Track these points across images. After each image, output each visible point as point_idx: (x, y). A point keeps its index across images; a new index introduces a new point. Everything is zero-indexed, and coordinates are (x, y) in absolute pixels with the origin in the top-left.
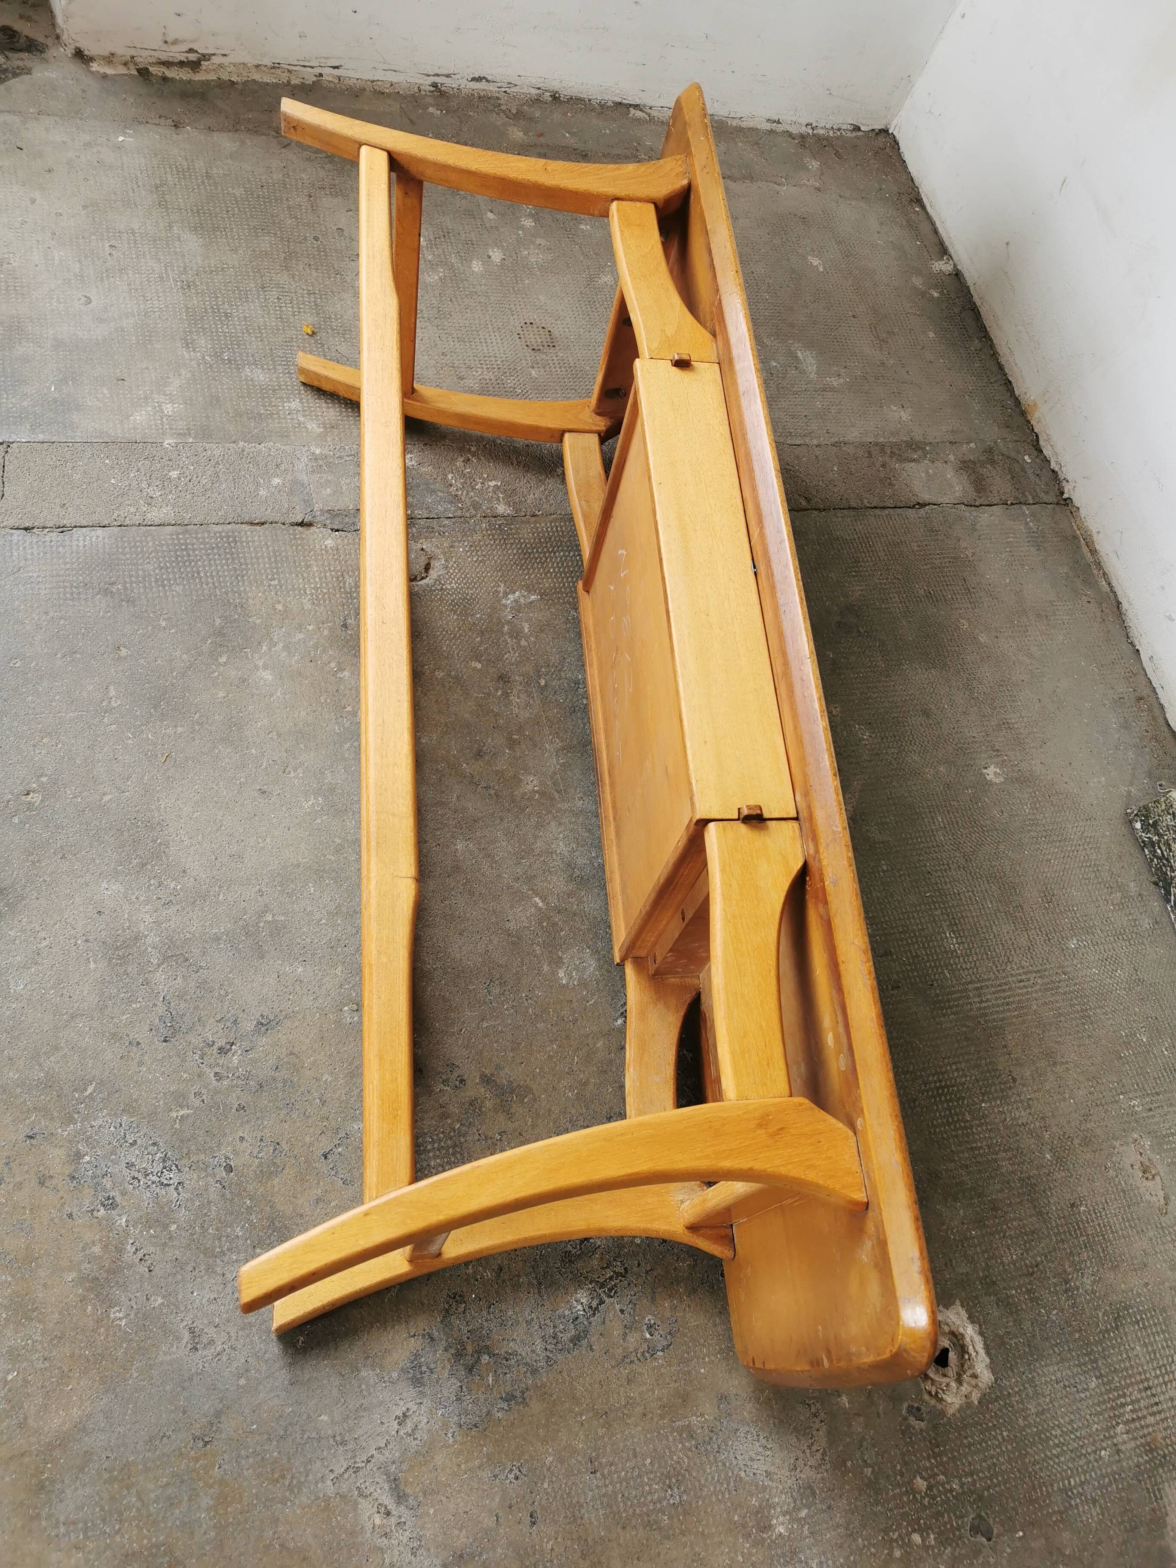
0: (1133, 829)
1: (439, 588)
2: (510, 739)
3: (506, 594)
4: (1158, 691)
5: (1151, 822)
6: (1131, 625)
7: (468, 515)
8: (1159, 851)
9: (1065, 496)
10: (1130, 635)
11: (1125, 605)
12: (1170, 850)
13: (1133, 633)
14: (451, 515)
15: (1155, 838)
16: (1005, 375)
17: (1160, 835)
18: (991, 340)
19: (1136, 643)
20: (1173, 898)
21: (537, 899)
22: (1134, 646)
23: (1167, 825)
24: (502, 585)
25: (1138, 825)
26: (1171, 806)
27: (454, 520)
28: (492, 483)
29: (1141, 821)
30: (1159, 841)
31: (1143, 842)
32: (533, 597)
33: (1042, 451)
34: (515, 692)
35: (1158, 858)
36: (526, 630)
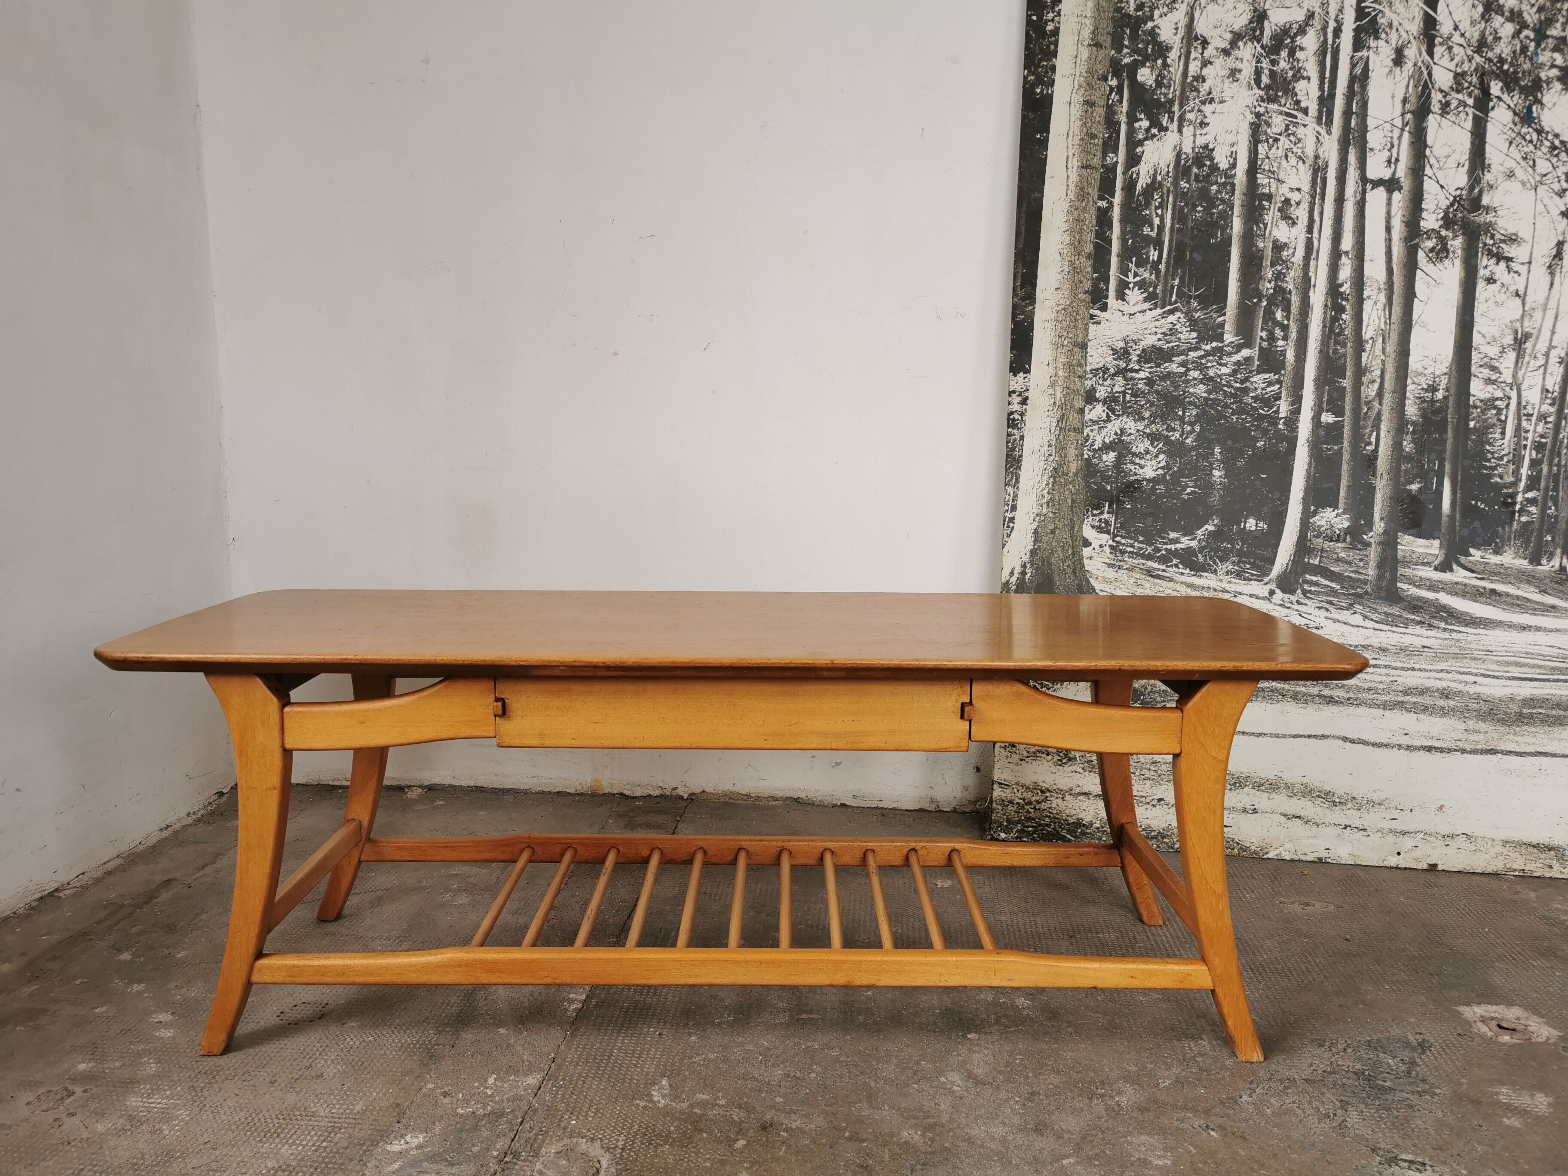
0: (1004, 840)
1: (620, 1151)
2: (849, 1139)
3: (651, 1101)
4: (881, 805)
5: (1005, 824)
6: (819, 799)
7: (525, 1108)
8: (1030, 829)
9: (686, 796)
10: (826, 803)
11: (802, 795)
12: (1034, 819)
13: (827, 800)
14: (519, 1120)
15: (1019, 827)
16: (550, 793)
17: (1019, 822)
18: (510, 789)
19: (834, 802)
20: (1069, 836)
21: (1064, 1162)
22: (836, 806)
23: (1015, 812)
24: (638, 1102)
25: (1003, 835)
26: (1003, 801)
27: (527, 1118)
28: (491, 1081)
29: (1000, 831)
30: (1023, 825)
31: (1017, 838)
32: (664, 1082)
33: (635, 797)
34: (785, 1121)
35: (1034, 832)
36: (706, 1097)
